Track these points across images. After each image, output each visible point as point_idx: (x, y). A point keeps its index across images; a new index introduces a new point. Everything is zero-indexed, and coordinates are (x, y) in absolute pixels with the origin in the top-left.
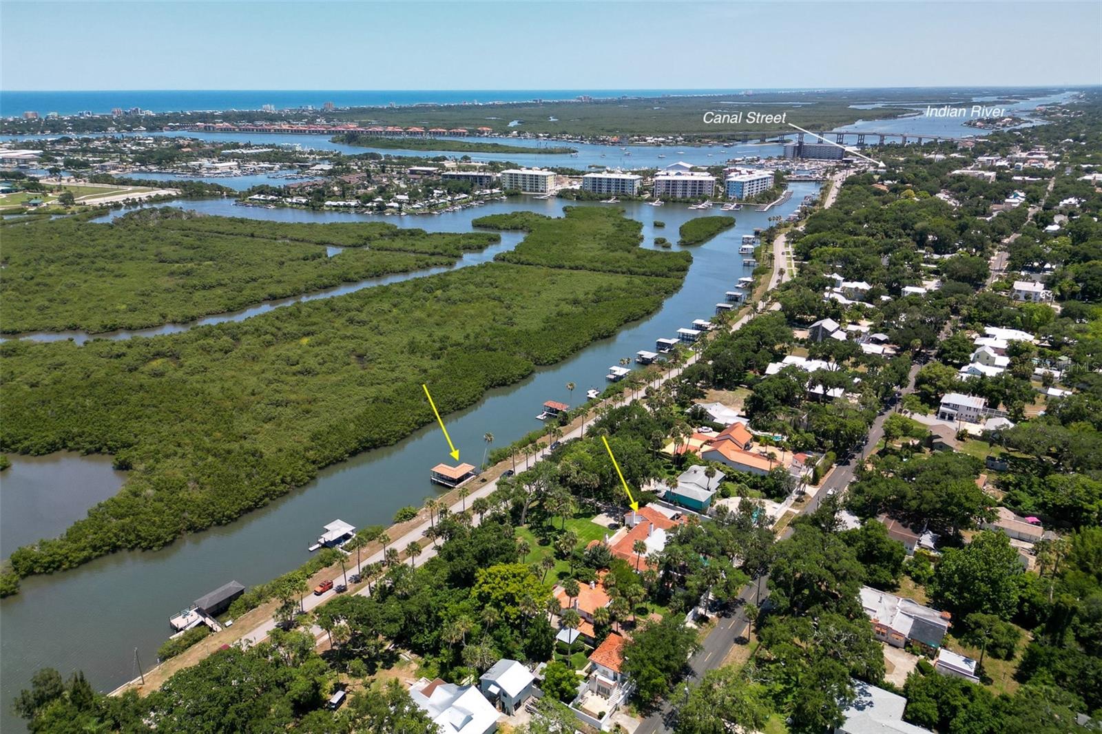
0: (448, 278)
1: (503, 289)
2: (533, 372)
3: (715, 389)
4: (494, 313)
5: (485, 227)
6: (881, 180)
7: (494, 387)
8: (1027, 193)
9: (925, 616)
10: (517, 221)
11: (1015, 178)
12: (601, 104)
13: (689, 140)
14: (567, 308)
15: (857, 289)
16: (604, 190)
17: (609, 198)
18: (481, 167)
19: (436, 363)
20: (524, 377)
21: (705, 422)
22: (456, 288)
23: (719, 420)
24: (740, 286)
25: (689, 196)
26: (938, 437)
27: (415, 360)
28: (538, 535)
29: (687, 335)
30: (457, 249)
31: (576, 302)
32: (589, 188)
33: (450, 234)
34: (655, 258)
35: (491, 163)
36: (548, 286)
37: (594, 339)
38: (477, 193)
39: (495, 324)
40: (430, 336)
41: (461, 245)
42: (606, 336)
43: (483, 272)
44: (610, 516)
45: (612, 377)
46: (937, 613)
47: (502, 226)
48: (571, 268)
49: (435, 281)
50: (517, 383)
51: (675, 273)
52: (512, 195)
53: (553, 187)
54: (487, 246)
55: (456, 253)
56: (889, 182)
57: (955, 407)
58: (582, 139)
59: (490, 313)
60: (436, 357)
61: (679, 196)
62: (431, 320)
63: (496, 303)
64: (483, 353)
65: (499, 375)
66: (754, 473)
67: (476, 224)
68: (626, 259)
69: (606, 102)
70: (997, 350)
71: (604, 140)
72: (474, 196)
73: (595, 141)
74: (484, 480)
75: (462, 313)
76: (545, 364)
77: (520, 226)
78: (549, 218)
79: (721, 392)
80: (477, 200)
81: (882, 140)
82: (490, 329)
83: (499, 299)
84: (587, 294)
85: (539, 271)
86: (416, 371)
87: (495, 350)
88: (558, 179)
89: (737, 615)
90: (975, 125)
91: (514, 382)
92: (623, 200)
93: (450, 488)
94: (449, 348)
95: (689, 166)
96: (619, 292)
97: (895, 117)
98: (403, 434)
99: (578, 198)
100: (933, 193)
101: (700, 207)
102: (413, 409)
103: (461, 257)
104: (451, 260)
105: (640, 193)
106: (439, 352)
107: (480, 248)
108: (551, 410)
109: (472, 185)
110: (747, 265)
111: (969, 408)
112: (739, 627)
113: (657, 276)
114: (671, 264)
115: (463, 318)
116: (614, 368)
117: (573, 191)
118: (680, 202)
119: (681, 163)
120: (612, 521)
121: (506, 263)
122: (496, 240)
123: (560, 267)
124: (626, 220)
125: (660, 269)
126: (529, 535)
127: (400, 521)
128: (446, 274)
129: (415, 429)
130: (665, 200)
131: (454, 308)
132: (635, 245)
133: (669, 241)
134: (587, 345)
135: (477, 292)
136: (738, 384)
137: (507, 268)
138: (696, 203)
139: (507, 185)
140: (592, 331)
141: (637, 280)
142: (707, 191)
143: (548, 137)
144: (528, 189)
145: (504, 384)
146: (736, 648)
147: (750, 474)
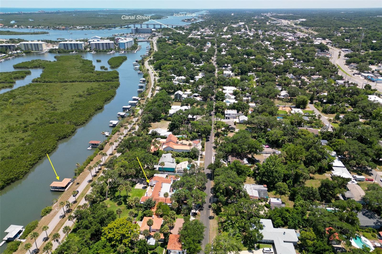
0: (14, 93)
1: (43, 94)
2: (76, 129)
3: (153, 122)
4: (45, 106)
5: (21, 68)
6: (168, 40)
7: (61, 140)
8: (211, 42)
9: (260, 188)
10: (36, 64)
11: (206, 38)
12: (50, 13)
13: (94, 28)
14: (78, 99)
15: (182, 79)
16: (70, 48)
17: (73, 52)
18: (6, 42)
19: (26, 134)
20: (73, 132)
21: (157, 136)
22: (20, 97)
23: (162, 134)
24: (141, 82)
25: (105, 49)
26: (230, 125)
27: (14, 134)
28: (115, 201)
29: (132, 103)
30: (11, 79)
31: (80, 96)
32: (63, 48)
33: (5, 73)
34: (104, 74)
35: (11, 39)
36: (65, 91)
37: (96, 110)
38: (10, 53)
39: (48, 111)
40: (17, 122)
41: (13, 77)
42: (100, 108)
43: (29, 88)
44: (141, 183)
45: (112, 125)
46: (262, 186)
47: (29, 67)
48: (71, 82)
49: (7, 95)
50: (71, 135)
51: (115, 79)
52: (27, 53)
53: (46, 48)
54: (25, 76)
55: (11, 81)
56: (171, 41)
57: (229, 114)
58: (48, 28)
59: (43, 106)
60: (25, 131)
61: (101, 49)
62: (14, 114)
63: (43, 101)
64: (48, 125)
65: (62, 134)
66: (184, 152)
67: (16, 67)
68: (93, 76)
69: (52, 13)
70: (230, 94)
71: (58, 28)
72: (9, 54)
73: (55, 29)
74: (78, 184)
75: (29, 109)
76: (79, 125)
77: (38, 66)
78: (50, 62)
79: (155, 123)
80: (11, 56)
81: (161, 26)
82: (47, 113)
83: (44, 99)
84: (84, 92)
85: (56, 85)
86: (18, 139)
87: (53, 123)
88: (47, 45)
89: (205, 208)
90: (185, 21)
91: (69, 136)
92: (79, 52)
93: (63, 191)
94: (30, 126)
95: (100, 38)
96: (97, 89)
97: (160, 19)
98: (25, 172)
99: (59, 52)
100: (186, 44)
101: (111, 53)
102: (26, 159)
103: (15, 83)
104: (11, 84)
105: (85, 49)
106: (26, 129)
107: (23, 78)
108: (93, 144)
109: (6, 50)
110: (139, 74)
111: (233, 114)
112: (208, 213)
113: (108, 81)
114: (112, 76)
115: (30, 111)
116: (111, 121)
117: (55, 49)
118: (103, 51)
119: (96, 36)
120: (142, 186)
121: (39, 83)
122: (29, 73)
123: (65, 82)
124: (85, 60)
125: (109, 78)
126: (112, 203)
127: (45, 215)
128: (11, 91)
129: (30, 168)
130: (97, 51)
131: (23, 107)
132: (93, 69)
133: (106, 67)
134: (94, 114)
135: (31, 98)
136: (161, 119)
137: (41, 85)
138: (109, 51)
139: (23, 48)
140: (94, 107)
141: (102, 84)
142: (112, 47)
143: (33, 27)
144: (34, 50)
145: (65, 138)
146: (211, 221)
147: (183, 152)
